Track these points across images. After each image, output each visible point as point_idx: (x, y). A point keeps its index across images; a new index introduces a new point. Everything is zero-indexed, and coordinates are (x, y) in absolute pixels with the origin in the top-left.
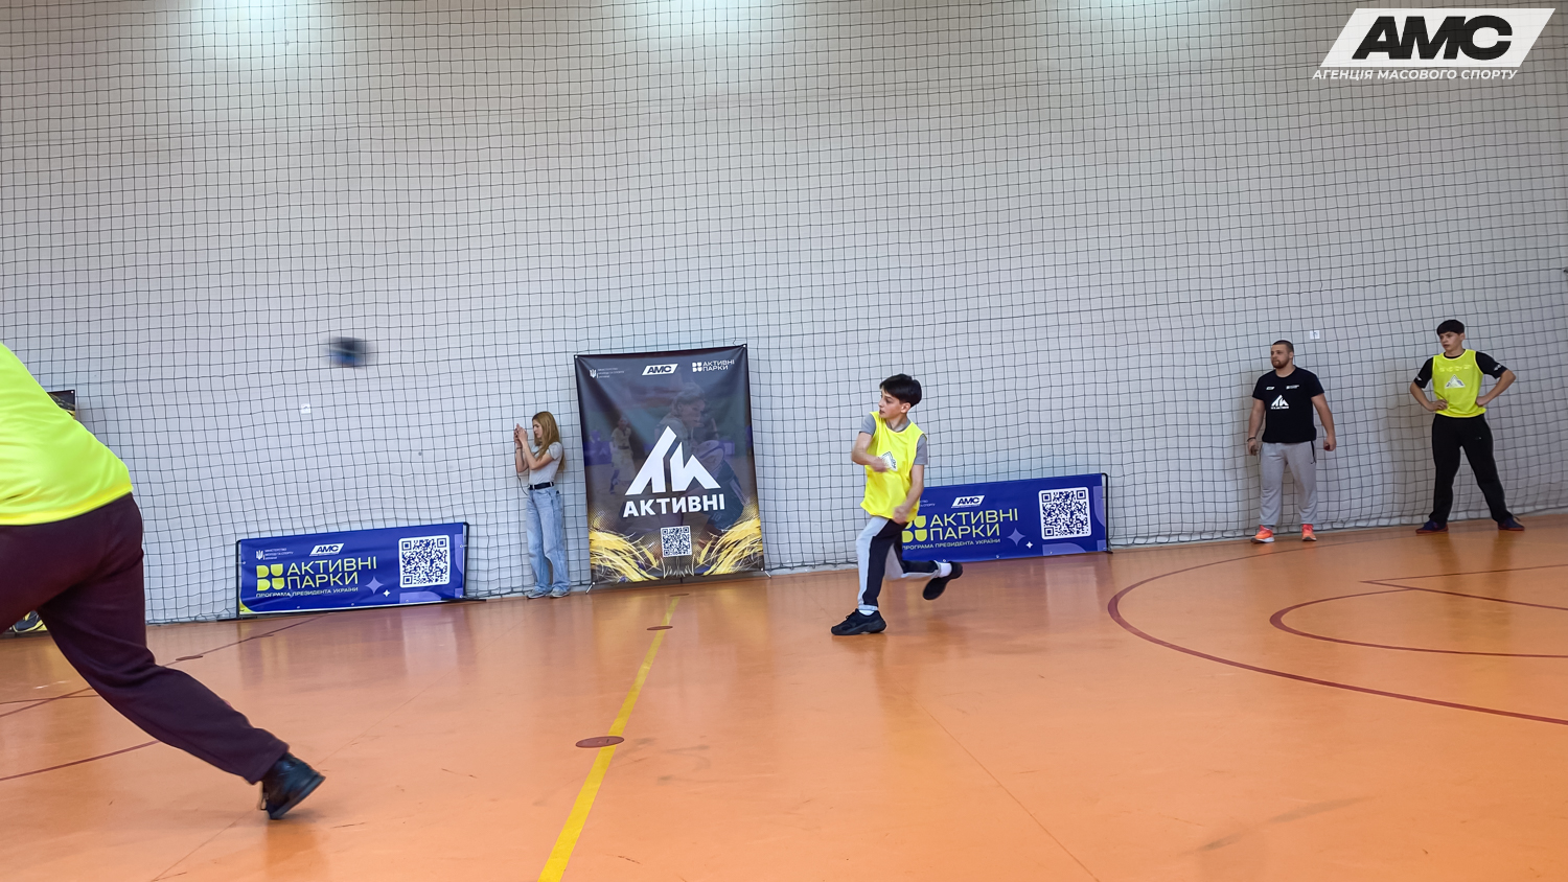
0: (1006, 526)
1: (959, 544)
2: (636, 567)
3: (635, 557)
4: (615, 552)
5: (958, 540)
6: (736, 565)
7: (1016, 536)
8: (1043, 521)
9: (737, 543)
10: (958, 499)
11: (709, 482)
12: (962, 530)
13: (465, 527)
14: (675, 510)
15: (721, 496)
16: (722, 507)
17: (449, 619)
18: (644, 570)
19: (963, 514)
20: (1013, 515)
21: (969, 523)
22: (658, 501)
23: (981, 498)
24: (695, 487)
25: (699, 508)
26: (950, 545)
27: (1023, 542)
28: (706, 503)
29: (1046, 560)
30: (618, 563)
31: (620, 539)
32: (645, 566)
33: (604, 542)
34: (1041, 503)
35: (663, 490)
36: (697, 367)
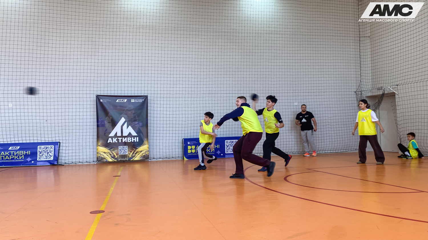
2: (111, 157)
3: (110, 154)
4: (105, 153)
6: (140, 158)
7: (219, 152)
8: (226, 148)
9: (141, 151)
11: (134, 133)
13: (59, 143)
17: (52, 171)
18: (113, 158)
20: (218, 146)
22: (118, 138)
24: (130, 135)
27: (220, 154)
29: (226, 159)
30: (105, 156)
31: (106, 149)
32: (114, 157)
33: (101, 149)
34: (226, 144)
35: (120, 135)
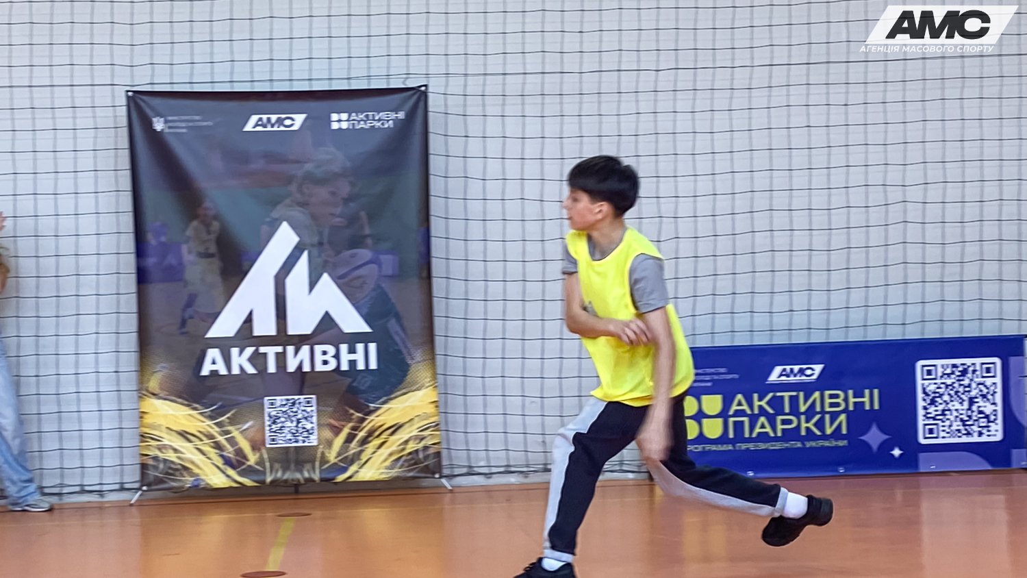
0: (859, 419)
1: (778, 446)
2: (220, 462)
3: (218, 446)
4: (184, 435)
5: (776, 439)
6: (391, 467)
7: (874, 437)
8: (921, 412)
9: (396, 428)
11: (351, 321)
12: (784, 422)
14: (292, 366)
15: (373, 347)
16: (373, 365)
18: (233, 467)
19: (786, 395)
20: (871, 399)
21: (795, 411)
22: (262, 350)
23: (818, 368)
24: (327, 329)
25: (332, 365)
26: (762, 446)
27: (886, 447)
28: (345, 357)
29: (923, 479)
30: (188, 456)
31: (194, 413)
32: (236, 462)
33: (166, 416)
34: (919, 382)
35: (272, 331)
36: (340, 121)
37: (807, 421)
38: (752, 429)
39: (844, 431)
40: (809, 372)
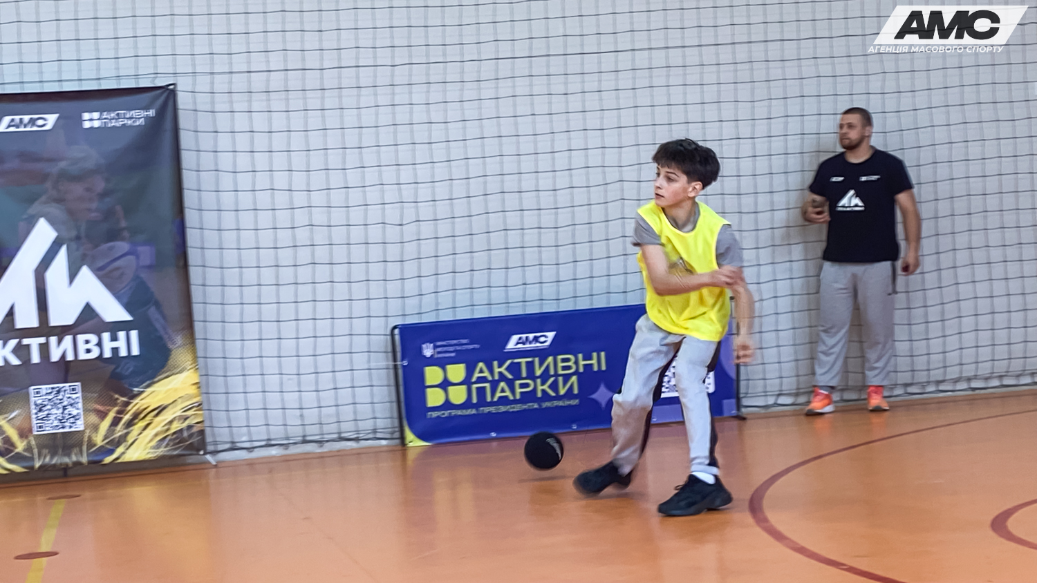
0: (589, 379)
1: (517, 408)
5: (515, 402)
6: (157, 447)
7: (603, 395)
9: (161, 410)
10: (515, 338)
12: (522, 386)
14: (55, 356)
15: (134, 334)
16: (135, 351)
18: (2, 456)
19: (523, 361)
20: (598, 361)
21: (531, 375)
22: (26, 341)
23: (551, 335)
24: (88, 320)
25: (95, 353)
26: (503, 409)
28: (108, 345)
32: (4, 451)
35: (34, 323)
36: (91, 120)
37: (543, 384)
38: (493, 393)
39: (576, 391)
40: (542, 339)
